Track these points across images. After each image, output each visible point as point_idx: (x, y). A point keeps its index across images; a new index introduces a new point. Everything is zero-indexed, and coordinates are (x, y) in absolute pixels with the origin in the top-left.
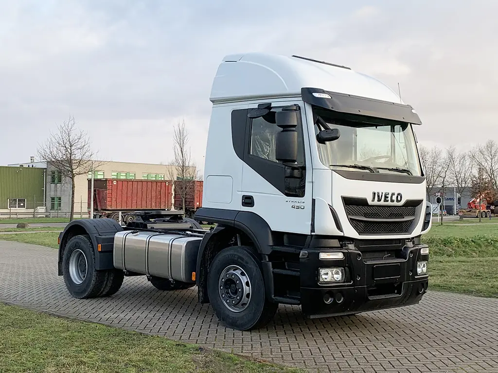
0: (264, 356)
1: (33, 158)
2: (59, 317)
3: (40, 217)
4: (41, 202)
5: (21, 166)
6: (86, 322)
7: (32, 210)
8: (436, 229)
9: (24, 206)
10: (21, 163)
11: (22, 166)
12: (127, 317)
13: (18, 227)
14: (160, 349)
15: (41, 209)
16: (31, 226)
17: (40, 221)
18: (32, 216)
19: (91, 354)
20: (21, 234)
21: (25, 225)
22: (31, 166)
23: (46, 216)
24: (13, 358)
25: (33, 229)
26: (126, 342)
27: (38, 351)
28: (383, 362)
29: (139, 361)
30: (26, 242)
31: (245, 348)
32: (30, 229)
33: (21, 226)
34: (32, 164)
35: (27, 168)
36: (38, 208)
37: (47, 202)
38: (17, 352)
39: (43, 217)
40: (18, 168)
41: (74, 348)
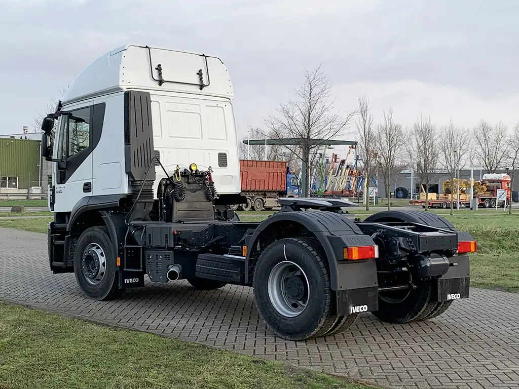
0: (364, 377)
1: (26, 128)
2: (97, 324)
3: (35, 199)
4: (36, 181)
5: (12, 137)
6: (132, 331)
7: (25, 191)
8: (506, 220)
9: (15, 186)
10: (11, 134)
11: (14, 137)
12: (181, 326)
13: (13, 210)
14: (236, 366)
15: (36, 190)
16: (28, 209)
17: (35, 203)
18: (25, 198)
19: (154, 372)
20: (18, 220)
21: (21, 209)
22: (24, 138)
23: (42, 198)
24: (60, 378)
25: (30, 214)
26: (190, 356)
27: (88, 368)
28: (512, 385)
29: (216, 382)
30: (26, 230)
31: (337, 365)
32: (26, 213)
33: (17, 210)
34: (26, 135)
35: (19, 140)
36: (33, 188)
37: (43, 181)
38: (63, 370)
39: (39, 199)
40: (8, 139)
41: (130, 365)
